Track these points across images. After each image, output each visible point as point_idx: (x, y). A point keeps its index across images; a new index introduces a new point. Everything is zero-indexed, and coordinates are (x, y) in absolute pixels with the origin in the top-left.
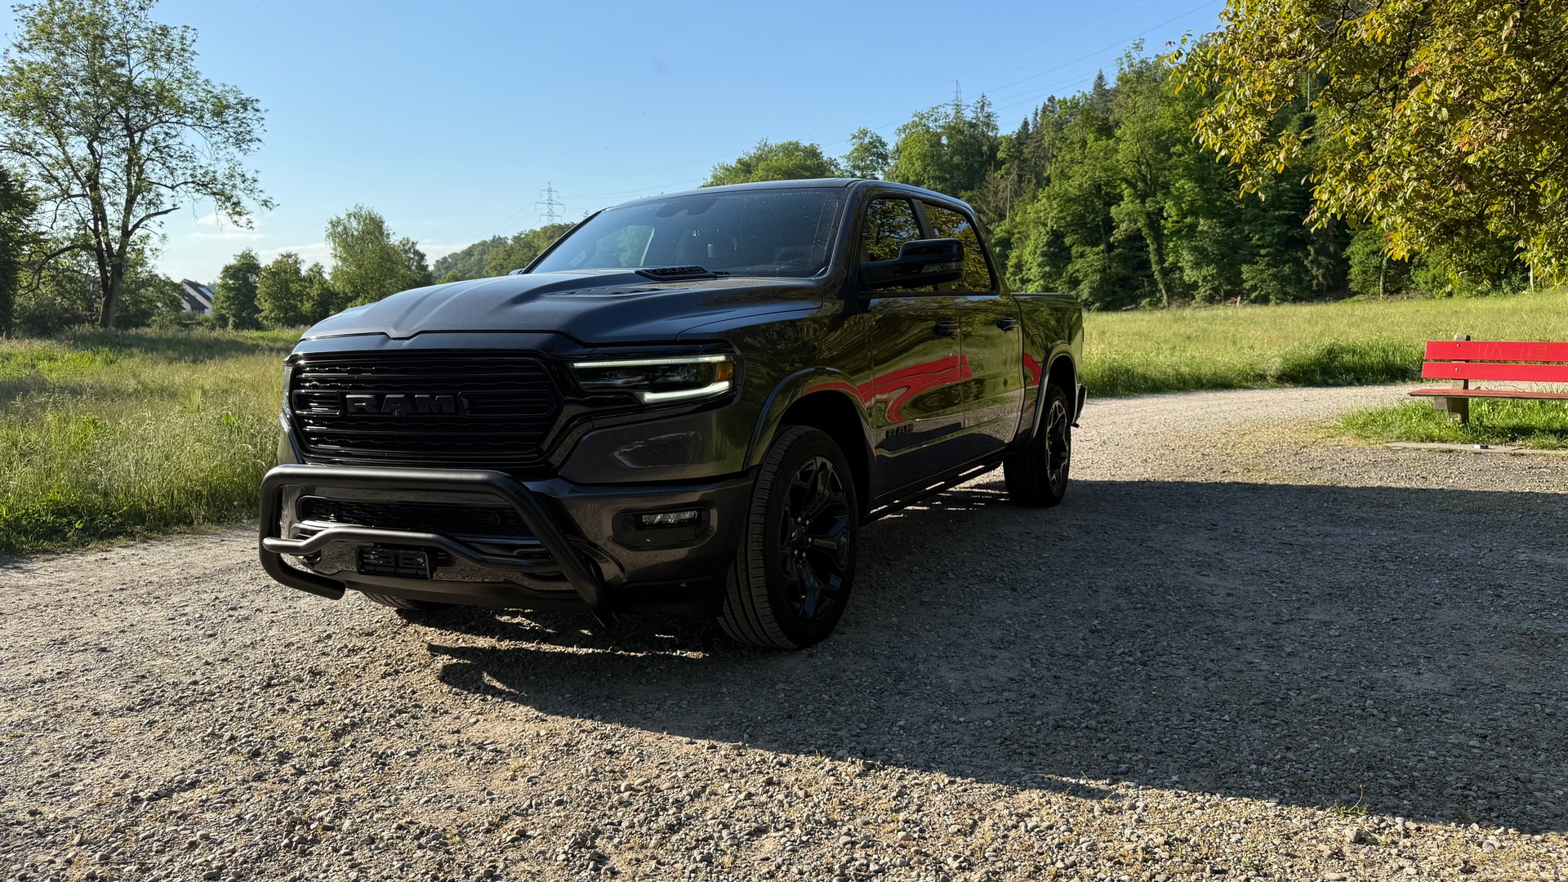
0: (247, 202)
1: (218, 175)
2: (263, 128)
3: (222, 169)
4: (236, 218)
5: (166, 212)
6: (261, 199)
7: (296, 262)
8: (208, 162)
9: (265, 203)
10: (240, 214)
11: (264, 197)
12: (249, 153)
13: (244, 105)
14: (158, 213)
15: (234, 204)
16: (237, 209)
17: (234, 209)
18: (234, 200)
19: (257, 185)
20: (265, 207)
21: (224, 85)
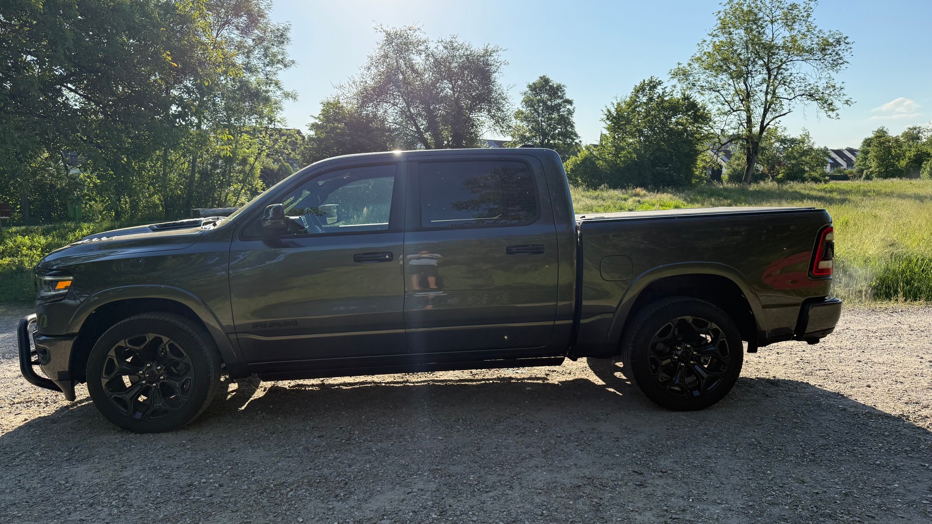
0: (837, 104)
1: (820, 89)
2: (852, 54)
3: (822, 85)
4: (830, 113)
5: (784, 114)
6: (844, 100)
7: (919, 132)
8: (816, 80)
9: (847, 102)
10: (833, 110)
11: (846, 98)
12: (840, 71)
13: (838, 42)
14: (781, 116)
15: (829, 104)
16: (831, 107)
17: (829, 108)
18: (830, 102)
19: (843, 91)
20: (846, 105)
21: (830, 31)
